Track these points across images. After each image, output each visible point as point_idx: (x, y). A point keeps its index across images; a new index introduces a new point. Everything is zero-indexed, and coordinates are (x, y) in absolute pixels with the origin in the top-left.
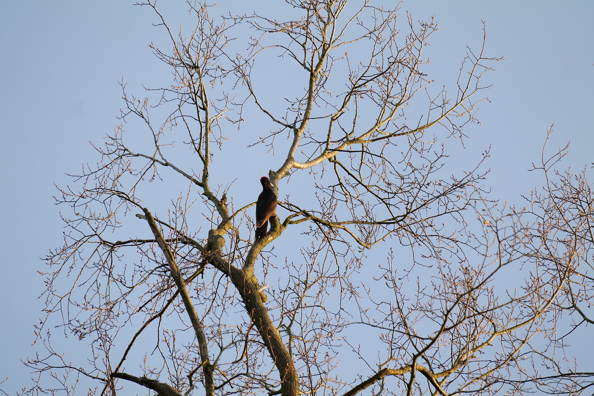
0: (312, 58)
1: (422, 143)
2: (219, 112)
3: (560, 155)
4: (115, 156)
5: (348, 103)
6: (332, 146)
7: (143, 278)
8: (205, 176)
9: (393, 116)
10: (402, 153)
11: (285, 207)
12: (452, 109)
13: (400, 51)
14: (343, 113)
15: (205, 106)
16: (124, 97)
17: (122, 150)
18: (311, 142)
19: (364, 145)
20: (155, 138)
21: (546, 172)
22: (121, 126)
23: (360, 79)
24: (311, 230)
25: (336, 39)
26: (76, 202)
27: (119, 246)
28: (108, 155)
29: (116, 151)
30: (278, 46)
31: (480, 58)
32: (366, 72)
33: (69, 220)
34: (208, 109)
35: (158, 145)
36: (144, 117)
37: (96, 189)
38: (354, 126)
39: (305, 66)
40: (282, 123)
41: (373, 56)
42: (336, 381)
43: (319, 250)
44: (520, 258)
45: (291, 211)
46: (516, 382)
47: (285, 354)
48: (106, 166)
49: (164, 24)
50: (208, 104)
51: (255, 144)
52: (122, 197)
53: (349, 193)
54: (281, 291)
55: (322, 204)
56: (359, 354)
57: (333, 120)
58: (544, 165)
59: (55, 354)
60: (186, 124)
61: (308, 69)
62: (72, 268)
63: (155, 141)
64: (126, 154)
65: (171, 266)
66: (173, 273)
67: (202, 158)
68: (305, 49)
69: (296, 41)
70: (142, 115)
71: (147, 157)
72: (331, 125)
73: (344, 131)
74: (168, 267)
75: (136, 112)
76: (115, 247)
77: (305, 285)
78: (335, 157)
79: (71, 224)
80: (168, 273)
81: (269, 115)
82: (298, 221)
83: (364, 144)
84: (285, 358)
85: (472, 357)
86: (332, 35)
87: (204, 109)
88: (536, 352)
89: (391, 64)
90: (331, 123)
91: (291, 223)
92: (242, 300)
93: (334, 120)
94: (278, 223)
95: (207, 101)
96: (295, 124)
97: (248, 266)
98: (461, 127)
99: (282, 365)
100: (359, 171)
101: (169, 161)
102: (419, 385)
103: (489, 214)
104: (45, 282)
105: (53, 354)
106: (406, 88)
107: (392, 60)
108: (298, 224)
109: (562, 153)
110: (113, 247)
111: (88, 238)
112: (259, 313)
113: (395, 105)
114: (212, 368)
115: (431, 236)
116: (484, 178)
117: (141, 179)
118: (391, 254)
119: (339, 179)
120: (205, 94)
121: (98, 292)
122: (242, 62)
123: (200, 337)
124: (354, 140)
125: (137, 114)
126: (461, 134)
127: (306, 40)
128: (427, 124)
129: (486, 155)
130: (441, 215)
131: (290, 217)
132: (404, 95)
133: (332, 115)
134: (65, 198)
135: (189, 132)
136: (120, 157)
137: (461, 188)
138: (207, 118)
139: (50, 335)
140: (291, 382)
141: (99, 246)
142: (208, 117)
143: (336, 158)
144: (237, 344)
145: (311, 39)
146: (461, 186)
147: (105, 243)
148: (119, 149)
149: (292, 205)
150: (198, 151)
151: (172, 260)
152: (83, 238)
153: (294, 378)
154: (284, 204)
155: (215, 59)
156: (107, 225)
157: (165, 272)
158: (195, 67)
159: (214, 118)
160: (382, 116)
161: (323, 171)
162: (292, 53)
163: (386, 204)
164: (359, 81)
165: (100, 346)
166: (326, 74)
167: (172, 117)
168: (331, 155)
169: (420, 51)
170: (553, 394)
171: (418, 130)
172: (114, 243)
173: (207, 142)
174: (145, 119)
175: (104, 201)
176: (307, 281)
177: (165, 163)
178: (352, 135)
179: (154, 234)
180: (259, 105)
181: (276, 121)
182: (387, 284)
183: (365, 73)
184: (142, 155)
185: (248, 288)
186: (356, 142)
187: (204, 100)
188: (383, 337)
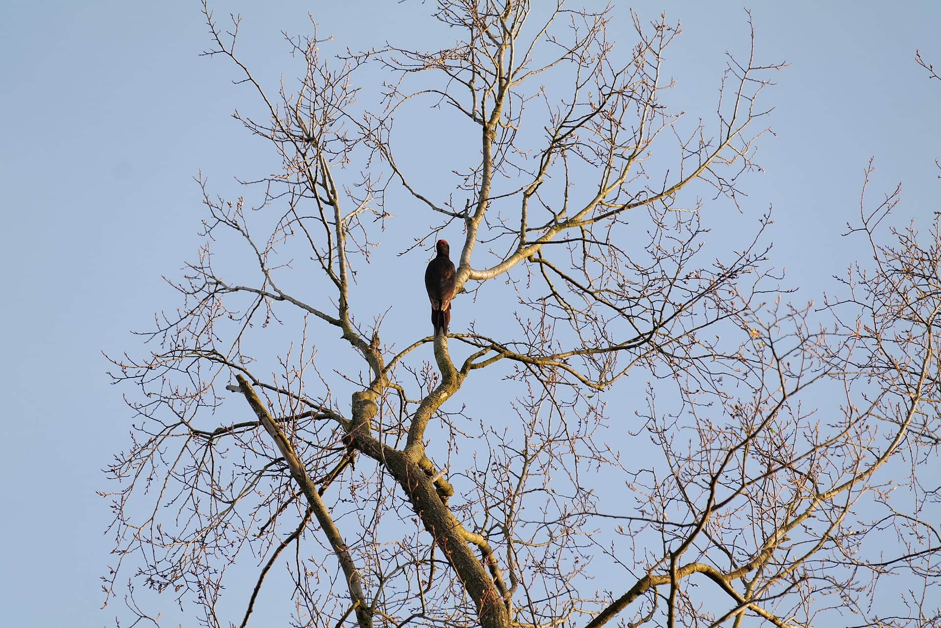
0: (483, 103)
1: (678, 212)
2: (359, 203)
3: (888, 205)
4: (202, 295)
5: (547, 166)
6: (529, 237)
7: (249, 484)
8: (343, 309)
9: (625, 177)
10: (648, 232)
11: (468, 342)
12: (714, 154)
13: (617, 75)
14: (541, 183)
15: (333, 198)
16: (205, 200)
17: (212, 284)
18: (503, 233)
19: (584, 229)
20: (260, 259)
21: (870, 234)
22: (207, 246)
23: (561, 126)
24: (517, 371)
25: (518, 68)
26: (144, 376)
27: (220, 437)
28: (193, 294)
29: (204, 286)
30: (429, 91)
31: (749, 69)
32: (569, 113)
33: (141, 405)
34: (338, 202)
35: (266, 269)
36: (240, 227)
37: (171, 352)
38: (566, 200)
39: (475, 117)
40: (446, 212)
41: (577, 88)
42: (597, 599)
43: (541, 400)
44: (814, 382)
45: (479, 346)
46: (875, 565)
47: (480, 576)
48: (192, 312)
49: (251, 79)
50: (337, 194)
51: (409, 250)
52: (213, 359)
53: (569, 306)
54: (480, 473)
55: (526, 329)
56: (613, 556)
57: (526, 195)
58: (866, 224)
59: (146, 617)
60: (306, 231)
61: (479, 121)
62: (152, 479)
63: (261, 263)
64: (220, 290)
65: (289, 460)
66: (293, 470)
67: (335, 281)
68: (473, 91)
69: (458, 79)
70: (236, 225)
71: (251, 291)
72: (524, 205)
73: (549, 210)
74: (285, 462)
75: (227, 221)
76: (213, 439)
77: (525, 456)
78: (539, 253)
79: (142, 410)
80: (287, 472)
81: (426, 201)
82: (484, 362)
83: (583, 226)
84: (481, 581)
85: (784, 539)
86: (511, 62)
87: (332, 203)
88: (900, 515)
89: (606, 97)
90: (524, 201)
91: (474, 367)
92: (407, 498)
93: (529, 196)
94: (453, 370)
95: (335, 191)
96: (466, 210)
97: (412, 444)
98: (733, 180)
99: (477, 593)
100: (584, 268)
101: (285, 293)
102: (688, 599)
103: (756, 320)
104: (112, 507)
105: (141, 617)
106: (641, 129)
107: (606, 91)
108: (485, 367)
109: (892, 201)
110: (210, 438)
111: (171, 430)
112: (436, 516)
113: (627, 159)
114: (370, 612)
115: (705, 356)
116: (765, 259)
117: (248, 324)
118: (650, 392)
119: (551, 287)
120: (330, 180)
121: (197, 512)
122: (375, 124)
123: (346, 566)
124: (566, 222)
125: (228, 224)
126: (734, 191)
127: (474, 76)
128: (681, 182)
129: (766, 221)
130: (712, 323)
131: (472, 358)
132: (639, 141)
133: (522, 189)
134: (125, 373)
135: (312, 243)
136: (212, 295)
137: (731, 278)
138: (337, 217)
139: (133, 587)
140: (495, 618)
141: (188, 440)
142: (339, 215)
143: (542, 255)
144: (407, 568)
145: (479, 73)
146: (731, 275)
147: (197, 433)
148: (209, 283)
149: (481, 337)
150: (329, 271)
151: (290, 451)
152: (164, 430)
153: (499, 611)
154: (468, 337)
155: (331, 125)
156: (198, 405)
157: (282, 470)
158: (310, 140)
159: (352, 215)
160: (607, 178)
161: (529, 276)
162: (452, 99)
163: (628, 317)
164: (560, 130)
165: (200, 598)
166: (514, 124)
167: (285, 222)
168: (532, 251)
169: (657, 69)
170: (937, 576)
171: (664, 194)
172: (212, 431)
173: (340, 255)
174: (242, 231)
175: (187, 369)
176: (526, 450)
177: (279, 295)
178: (564, 215)
179: (256, 413)
180: (408, 187)
181: (438, 209)
182: (652, 439)
183: (568, 116)
184: (243, 289)
185: (414, 479)
186: (570, 225)
187: (330, 189)
188: (621, 531)
